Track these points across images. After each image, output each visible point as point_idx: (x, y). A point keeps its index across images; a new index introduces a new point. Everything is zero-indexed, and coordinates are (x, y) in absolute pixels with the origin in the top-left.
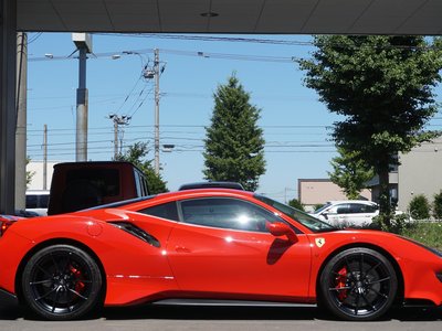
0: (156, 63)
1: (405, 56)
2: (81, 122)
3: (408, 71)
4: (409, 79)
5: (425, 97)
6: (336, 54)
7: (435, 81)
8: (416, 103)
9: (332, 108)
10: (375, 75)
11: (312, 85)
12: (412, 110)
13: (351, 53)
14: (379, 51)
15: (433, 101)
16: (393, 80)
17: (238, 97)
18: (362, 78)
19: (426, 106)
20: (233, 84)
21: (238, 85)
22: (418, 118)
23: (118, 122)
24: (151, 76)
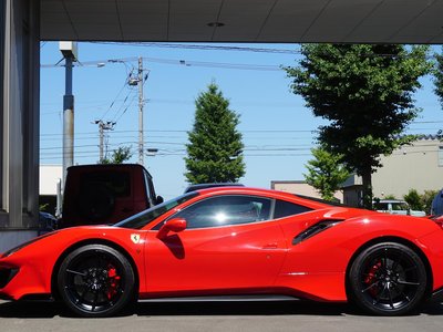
0: (140, 71)
1: (387, 64)
2: (68, 127)
3: (390, 78)
4: (391, 85)
5: (405, 102)
6: (322, 62)
7: (414, 87)
8: (396, 108)
9: (317, 113)
10: (359, 81)
11: (299, 91)
12: (393, 115)
13: (336, 61)
14: (363, 59)
15: (412, 106)
16: (377, 86)
17: (219, 103)
18: (347, 85)
19: (406, 111)
20: (213, 90)
21: (218, 92)
22: (398, 123)
23: (103, 127)
24: (135, 84)
